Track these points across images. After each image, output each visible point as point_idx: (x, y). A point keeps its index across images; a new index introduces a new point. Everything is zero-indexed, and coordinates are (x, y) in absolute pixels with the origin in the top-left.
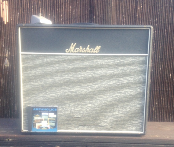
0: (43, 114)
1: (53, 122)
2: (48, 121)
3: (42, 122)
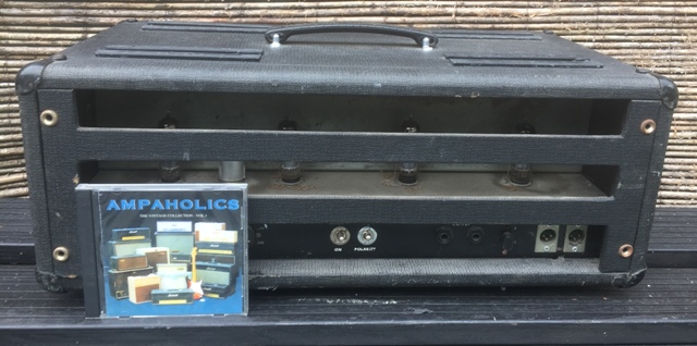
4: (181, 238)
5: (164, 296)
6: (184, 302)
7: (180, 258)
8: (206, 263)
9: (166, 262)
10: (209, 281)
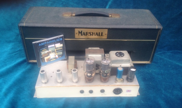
0: (49, 46)
2: (56, 52)
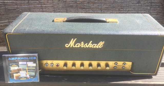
1: (32, 71)
3: (20, 72)
4: (24, 65)
5: (21, 78)
6: (26, 79)
7: (24, 70)
8: (30, 71)
9: (21, 71)
10: (31, 74)
